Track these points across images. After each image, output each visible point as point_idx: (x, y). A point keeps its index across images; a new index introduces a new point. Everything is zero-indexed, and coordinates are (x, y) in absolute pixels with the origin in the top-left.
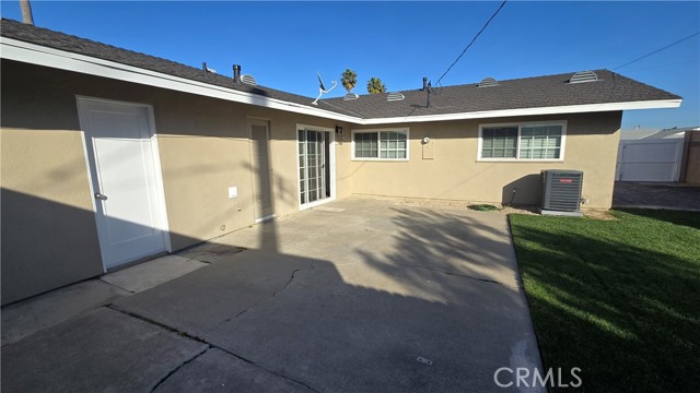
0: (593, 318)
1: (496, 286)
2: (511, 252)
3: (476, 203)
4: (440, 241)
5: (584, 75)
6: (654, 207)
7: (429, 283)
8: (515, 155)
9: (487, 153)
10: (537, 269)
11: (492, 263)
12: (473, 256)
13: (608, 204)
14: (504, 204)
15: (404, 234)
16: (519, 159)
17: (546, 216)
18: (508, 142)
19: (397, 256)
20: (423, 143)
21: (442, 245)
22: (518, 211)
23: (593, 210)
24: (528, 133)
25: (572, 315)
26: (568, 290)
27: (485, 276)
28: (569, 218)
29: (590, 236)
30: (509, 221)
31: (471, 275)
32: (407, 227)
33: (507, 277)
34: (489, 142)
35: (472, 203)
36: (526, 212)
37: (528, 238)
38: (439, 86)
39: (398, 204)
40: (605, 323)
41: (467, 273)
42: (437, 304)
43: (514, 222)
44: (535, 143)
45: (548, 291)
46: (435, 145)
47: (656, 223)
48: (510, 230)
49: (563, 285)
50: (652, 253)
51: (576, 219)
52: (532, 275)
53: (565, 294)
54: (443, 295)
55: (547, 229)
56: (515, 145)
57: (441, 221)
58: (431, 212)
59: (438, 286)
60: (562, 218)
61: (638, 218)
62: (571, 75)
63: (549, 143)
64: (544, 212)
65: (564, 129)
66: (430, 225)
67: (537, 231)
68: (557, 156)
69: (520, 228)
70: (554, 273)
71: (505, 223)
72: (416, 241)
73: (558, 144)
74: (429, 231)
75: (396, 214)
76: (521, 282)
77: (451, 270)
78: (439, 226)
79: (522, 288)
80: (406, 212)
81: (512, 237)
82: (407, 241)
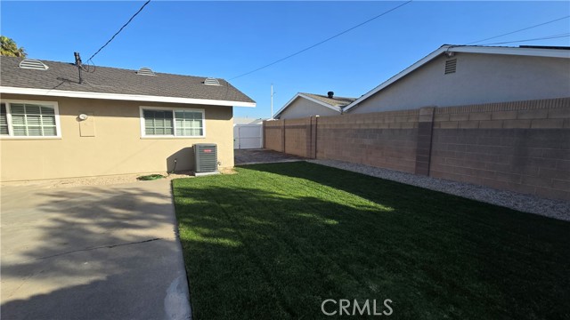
0: (221, 241)
1: (158, 243)
2: (172, 210)
3: (145, 175)
4: (104, 217)
5: (212, 80)
6: (253, 163)
7: (86, 265)
8: (173, 133)
9: (150, 131)
10: (190, 217)
11: (155, 223)
12: (139, 222)
13: (232, 164)
14: (169, 172)
15: (56, 220)
16: (176, 137)
17: (198, 177)
18: (167, 123)
19: (41, 248)
20: (80, 120)
21: (105, 220)
22: (179, 176)
23: (226, 168)
24: (180, 116)
25: (210, 244)
26: (209, 227)
27: (148, 237)
28: (212, 176)
29: (222, 186)
30: (172, 185)
31: (135, 240)
32: (62, 212)
33: (167, 232)
34: (150, 121)
35: (141, 175)
36: (185, 176)
37: (185, 196)
38: (91, 64)
39: (49, 187)
40: (227, 241)
41: (130, 239)
42: (95, 284)
43: (175, 186)
44: (186, 124)
45: (196, 232)
46: (94, 122)
47: (253, 172)
48: (172, 192)
49: (205, 224)
50: (251, 190)
51: (216, 176)
52: (185, 223)
53: (206, 231)
54: (102, 271)
55: (198, 186)
56: (172, 125)
57: (106, 197)
58: (96, 190)
59: (97, 264)
60: (208, 176)
61: (246, 170)
62: (205, 79)
63: (195, 124)
64: (197, 174)
65: (203, 115)
66: (93, 203)
67: (191, 189)
68: (201, 134)
69: (179, 189)
70: (201, 217)
71: (169, 187)
72: (73, 224)
73: (201, 125)
74: (92, 210)
75: (45, 199)
76: (177, 232)
77: (114, 243)
78: (105, 202)
79: (178, 236)
80: (61, 195)
81: (173, 197)
82: (60, 228)
